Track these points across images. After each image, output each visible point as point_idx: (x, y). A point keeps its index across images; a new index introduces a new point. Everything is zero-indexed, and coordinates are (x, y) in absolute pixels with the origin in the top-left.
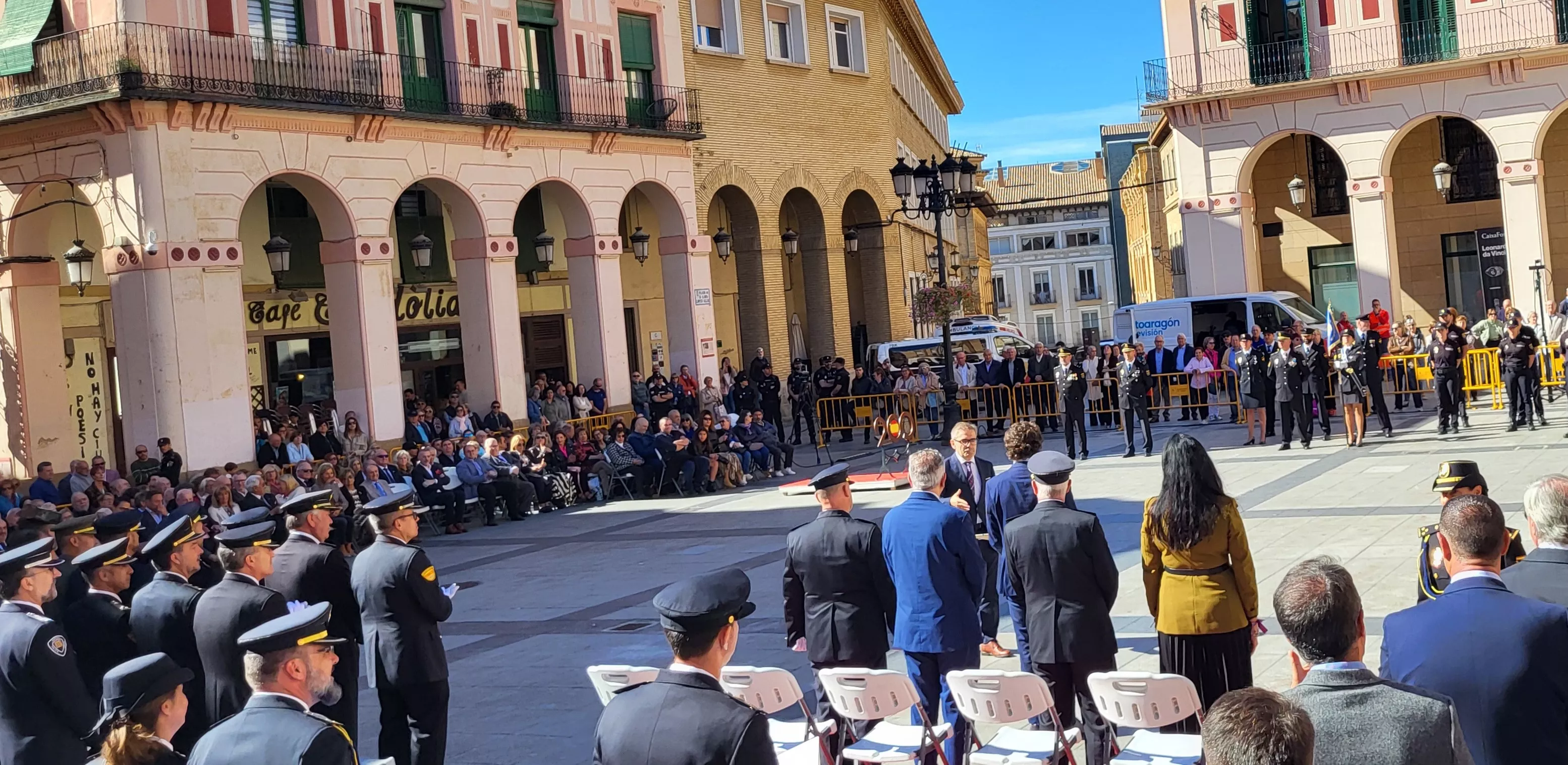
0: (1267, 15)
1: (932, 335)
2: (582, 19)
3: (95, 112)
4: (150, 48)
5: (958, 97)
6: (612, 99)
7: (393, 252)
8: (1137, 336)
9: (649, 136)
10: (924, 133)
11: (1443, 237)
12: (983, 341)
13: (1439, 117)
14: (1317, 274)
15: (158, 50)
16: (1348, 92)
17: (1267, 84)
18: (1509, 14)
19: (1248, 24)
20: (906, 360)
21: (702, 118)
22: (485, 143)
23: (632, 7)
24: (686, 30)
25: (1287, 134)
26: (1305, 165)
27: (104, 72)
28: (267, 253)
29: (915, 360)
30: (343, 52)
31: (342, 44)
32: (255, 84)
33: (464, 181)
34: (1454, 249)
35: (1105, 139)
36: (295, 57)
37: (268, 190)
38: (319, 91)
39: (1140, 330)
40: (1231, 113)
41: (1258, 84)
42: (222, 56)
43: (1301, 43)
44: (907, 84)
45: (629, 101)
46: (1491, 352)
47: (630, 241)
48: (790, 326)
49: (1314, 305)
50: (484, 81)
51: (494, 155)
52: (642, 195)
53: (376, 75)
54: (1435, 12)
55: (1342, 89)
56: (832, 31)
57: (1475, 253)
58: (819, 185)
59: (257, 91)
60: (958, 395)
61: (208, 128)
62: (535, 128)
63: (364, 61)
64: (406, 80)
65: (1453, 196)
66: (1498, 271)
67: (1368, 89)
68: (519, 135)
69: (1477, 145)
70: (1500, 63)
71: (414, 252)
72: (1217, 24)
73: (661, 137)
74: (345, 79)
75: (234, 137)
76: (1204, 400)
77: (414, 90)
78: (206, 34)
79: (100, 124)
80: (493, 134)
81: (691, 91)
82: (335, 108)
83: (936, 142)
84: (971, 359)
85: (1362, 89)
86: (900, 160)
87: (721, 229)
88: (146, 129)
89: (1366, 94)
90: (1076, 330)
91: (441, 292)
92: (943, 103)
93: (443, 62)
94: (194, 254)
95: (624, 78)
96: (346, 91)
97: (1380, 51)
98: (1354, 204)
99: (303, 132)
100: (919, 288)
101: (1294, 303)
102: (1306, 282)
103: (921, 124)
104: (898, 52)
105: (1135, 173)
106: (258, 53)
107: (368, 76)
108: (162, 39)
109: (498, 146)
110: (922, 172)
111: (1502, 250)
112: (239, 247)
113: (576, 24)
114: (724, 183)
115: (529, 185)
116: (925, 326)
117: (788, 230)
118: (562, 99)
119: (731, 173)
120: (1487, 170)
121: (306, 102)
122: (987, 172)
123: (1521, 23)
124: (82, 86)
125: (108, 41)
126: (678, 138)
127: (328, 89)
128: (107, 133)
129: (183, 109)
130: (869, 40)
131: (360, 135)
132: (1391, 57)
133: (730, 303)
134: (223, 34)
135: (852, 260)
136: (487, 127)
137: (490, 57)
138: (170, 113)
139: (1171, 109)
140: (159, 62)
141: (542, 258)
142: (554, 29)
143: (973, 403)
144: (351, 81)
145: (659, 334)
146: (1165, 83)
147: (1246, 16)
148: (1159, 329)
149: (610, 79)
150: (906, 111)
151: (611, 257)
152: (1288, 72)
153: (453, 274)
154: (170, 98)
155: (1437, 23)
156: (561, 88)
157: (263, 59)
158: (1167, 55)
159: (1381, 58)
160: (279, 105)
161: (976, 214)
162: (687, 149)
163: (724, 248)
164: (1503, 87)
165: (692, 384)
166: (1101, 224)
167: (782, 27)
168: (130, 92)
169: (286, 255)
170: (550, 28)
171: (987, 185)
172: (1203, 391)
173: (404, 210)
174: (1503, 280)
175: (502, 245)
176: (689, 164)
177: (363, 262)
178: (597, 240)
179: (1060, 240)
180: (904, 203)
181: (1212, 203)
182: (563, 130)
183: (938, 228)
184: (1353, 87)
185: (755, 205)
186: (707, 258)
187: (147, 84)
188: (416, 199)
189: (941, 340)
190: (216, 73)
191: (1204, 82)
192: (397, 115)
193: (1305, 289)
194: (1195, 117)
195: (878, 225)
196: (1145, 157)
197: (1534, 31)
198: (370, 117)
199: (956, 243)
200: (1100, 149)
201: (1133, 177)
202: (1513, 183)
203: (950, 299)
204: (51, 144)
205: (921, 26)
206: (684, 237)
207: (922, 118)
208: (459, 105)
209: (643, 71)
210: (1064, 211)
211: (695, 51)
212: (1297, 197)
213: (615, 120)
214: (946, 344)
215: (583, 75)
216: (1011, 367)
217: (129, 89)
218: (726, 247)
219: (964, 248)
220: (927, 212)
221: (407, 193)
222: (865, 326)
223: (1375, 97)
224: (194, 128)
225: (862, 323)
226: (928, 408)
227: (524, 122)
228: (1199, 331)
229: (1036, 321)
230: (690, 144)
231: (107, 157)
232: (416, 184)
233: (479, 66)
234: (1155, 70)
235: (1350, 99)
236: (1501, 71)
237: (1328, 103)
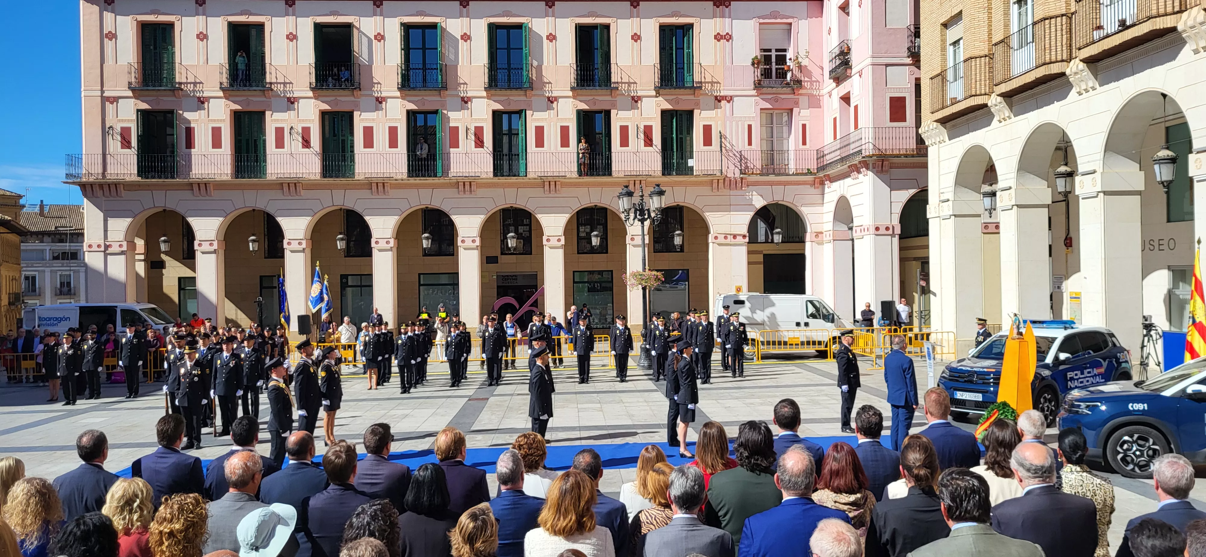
11: (261, 277)
13: (253, 210)
16: (199, 189)
17: (149, 178)
18: (295, 158)
19: (138, 141)
25: (161, 209)
34: (267, 285)
40: (123, 193)
41: (141, 177)
43: (174, 157)
55: (196, 188)
57: (275, 287)
67: (212, 188)
69: (274, 227)
70: (288, 184)
72: (119, 138)
85: (208, 188)
89: (210, 192)
97: (222, 168)
98: (198, 255)
120: (278, 242)
123: (301, 163)
132: (228, 172)
139: (85, 186)
146: (80, 169)
147: (138, 136)
152: (161, 173)
155: (256, 156)
158: (84, 152)
159: (222, 172)
164: (290, 198)
181: (107, 247)
184: (203, 187)
191: (109, 171)
194: (99, 193)
197: (311, 169)
202: (291, 251)
212: (164, 248)
223: (216, 194)
234: (73, 160)
235: (200, 193)
236: (289, 189)
237: (187, 194)
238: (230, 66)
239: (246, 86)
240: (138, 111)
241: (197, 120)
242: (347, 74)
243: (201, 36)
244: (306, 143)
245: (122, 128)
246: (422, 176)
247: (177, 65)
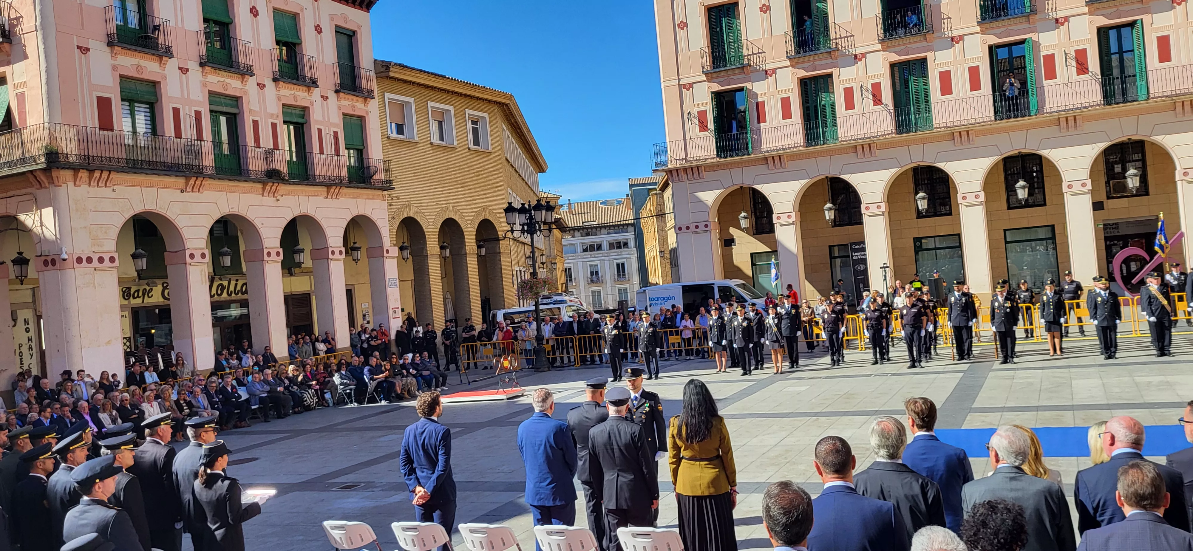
0: (725, 117)
1: (529, 306)
2: (321, 119)
3: (30, 176)
4: (63, 138)
5: (545, 162)
6: (339, 167)
7: (208, 258)
8: (650, 306)
9: (361, 188)
10: (524, 184)
11: (831, 248)
12: (559, 308)
13: (827, 177)
14: (756, 268)
15: (68, 139)
16: (774, 162)
17: (726, 157)
18: (868, 117)
19: (715, 122)
20: (514, 320)
21: (393, 178)
22: (263, 193)
23: (351, 112)
24: (383, 125)
25: (738, 187)
26: (749, 205)
27: (35, 153)
28: (133, 259)
29: (519, 320)
30: (179, 140)
31: (178, 134)
32: (126, 159)
33: (250, 216)
34: (837, 254)
35: (631, 186)
36: (150, 143)
37: (134, 220)
38: (164, 163)
39: (652, 302)
40: (705, 174)
41: (721, 158)
42: (107, 143)
43: (746, 133)
44: (514, 155)
45: (349, 167)
46: (858, 317)
47: (350, 250)
48: (445, 299)
49: (754, 287)
50: (263, 156)
51: (269, 200)
52: (358, 223)
53: (198, 154)
54: (824, 116)
55: (770, 161)
56: (470, 125)
57: (848, 256)
58: (462, 217)
59: (127, 163)
60: (545, 342)
61: (98, 186)
62: (294, 184)
63: (191, 145)
64: (216, 156)
65: (836, 223)
66: (862, 267)
67: (786, 160)
68: (283, 188)
69: (850, 193)
70: (862, 145)
71: (221, 258)
72: (697, 122)
73: (368, 188)
74: (180, 156)
75: (114, 191)
76: (689, 345)
77: (221, 162)
78: (97, 130)
79: (34, 183)
80: (268, 187)
81: (386, 162)
82: (174, 173)
83: (532, 190)
84: (552, 319)
85: (782, 161)
86: (510, 204)
87: (403, 243)
88: (61, 186)
89: (784, 163)
90: (614, 299)
91: (237, 280)
92: (535, 166)
93: (238, 146)
94: (89, 260)
95: (347, 155)
96: (180, 163)
97: (792, 138)
98: (777, 228)
99: (155, 187)
100: (521, 278)
101: (742, 286)
102: (749, 273)
103: (523, 179)
104: (509, 137)
105: (649, 208)
106: (129, 141)
107: (194, 154)
108: (72, 133)
109: (271, 195)
110: (522, 210)
111: (865, 255)
112: (116, 256)
113: (317, 122)
114: (405, 216)
115: (289, 218)
116: (525, 301)
117: (444, 243)
118: (309, 167)
119: (410, 209)
120: (855, 208)
121: (156, 170)
122: (562, 206)
123: (875, 122)
124: (23, 161)
125: (39, 134)
126: (379, 189)
127: (170, 162)
128: (38, 189)
129: (83, 174)
130: (491, 131)
131: (189, 189)
132: (799, 142)
133: (409, 286)
134: (108, 130)
135: (481, 259)
136: (265, 184)
137: (266, 142)
138: (75, 176)
139: (670, 172)
140: (69, 146)
141: (297, 261)
142: (305, 125)
143: (553, 346)
144: (184, 157)
145: (367, 304)
146: (666, 156)
147: (714, 118)
148: (663, 302)
149: (338, 154)
150: (514, 172)
151: (338, 260)
152: (738, 150)
153: (244, 270)
154: (75, 168)
155: (826, 122)
156: (309, 161)
157: (131, 144)
158: (668, 140)
159: (793, 143)
160: (140, 171)
161: (556, 232)
162: (384, 196)
163: (405, 254)
164: (865, 160)
165: (385, 335)
166: (630, 236)
167: (440, 123)
168: (52, 164)
169: (145, 260)
170: (302, 124)
171: (562, 214)
172: (689, 339)
173: (215, 232)
174: (865, 272)
175: (273, 254)
176: (385, 204)
177: (190, 264)
178: (330, 250)
179: (605, 246)
180: (512, 228)
181: (694, 228)
182: (310, 185)
183: (532, 242)
184: (777, 159)
185: (424, 228)
186: (396, 260)
187: (62, 159)
188: (222, 225)
189: (534, 308)
190: (103, 153)
191: (689, 156)
192: (211, 177)
193: (748, 277)
194: (684, 177)
195: (497, 239)
196: (655, 197)
197: (882, 127)
198: (195, 178)
199: (543, 248)
200: (629, 192)
201: (648, 210)
202: (870, 216)
203: (539, 286)
204: (4, 195)
205: (522, 122)
206: (382, 247)
207: (523, 176)
208: (248, 171)
209: (358, 150)
210: (608, 228)
211: (388, 138)
212: (744, 224)
213: (341, 179)
214: (537, 311)
215: (322, 152)
216: (575, 326)
217: (51, 162)
218: (406, 253)
219: (548, 250)
220: (526, 234)
221: (218, 222)
222: (489, 299)
223: (790, 165)
224: (89, 186)
225: (487, 297)
226: (526, 350)
227: (287, 181)
228: (686, 302)
229: (590, 294)
230: (385, 192)
231: (38, 203)
232: (222, 217)
233: (260, 148)
234: (660, 149)
235: (775, 166)
236: (863, 151)
237: (762, 169)
238: (794, 32)
239: (812, 51)
240: (712, 93)
241: (766, 93)
242: (915, 19)
243: (764, 9)
244: (877, 100)
245: (698, 112)
246: (1015, 117)
247: (744, 42)
